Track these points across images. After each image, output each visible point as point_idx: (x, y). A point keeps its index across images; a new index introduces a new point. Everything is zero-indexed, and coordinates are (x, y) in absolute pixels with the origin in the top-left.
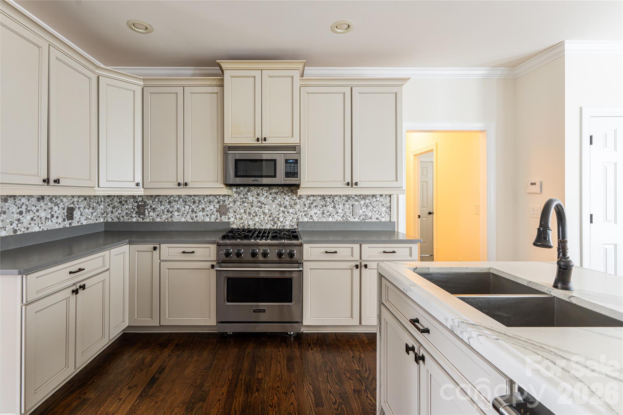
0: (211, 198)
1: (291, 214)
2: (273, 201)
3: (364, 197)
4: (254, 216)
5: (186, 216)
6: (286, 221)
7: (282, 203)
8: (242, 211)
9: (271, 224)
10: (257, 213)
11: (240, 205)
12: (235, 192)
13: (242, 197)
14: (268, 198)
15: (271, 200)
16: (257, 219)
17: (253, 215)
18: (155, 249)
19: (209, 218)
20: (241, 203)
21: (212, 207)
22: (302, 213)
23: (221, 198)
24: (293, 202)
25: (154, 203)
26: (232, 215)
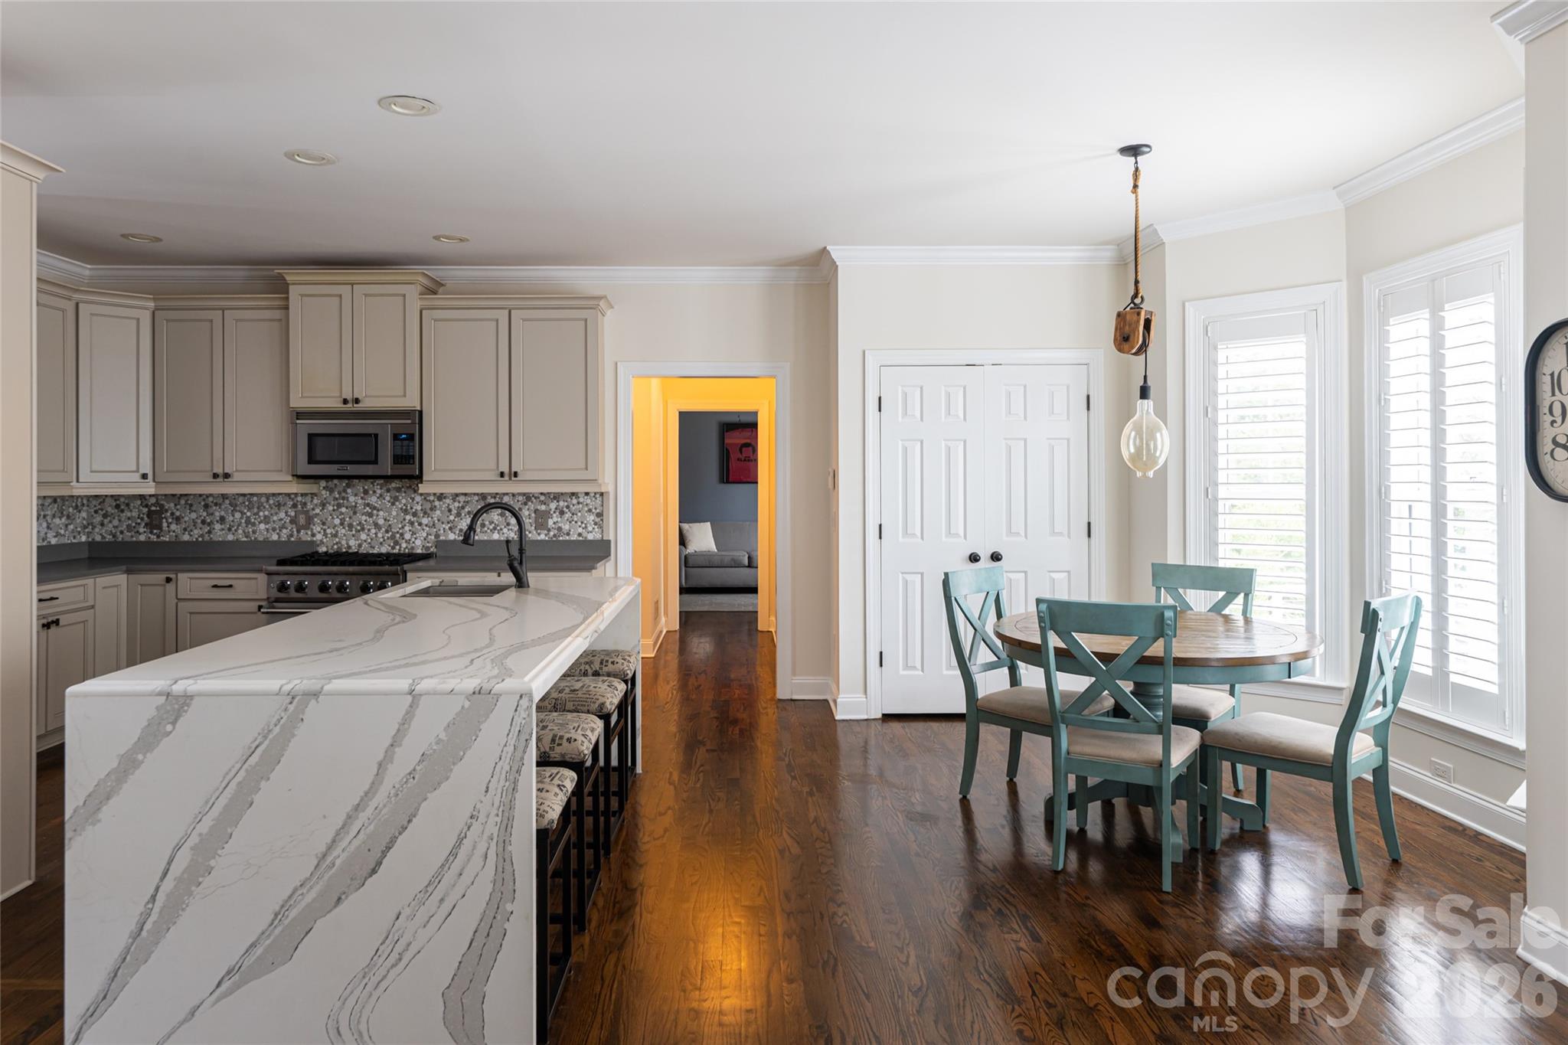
0: (280, 498)
1: (425, 528)
2: (393, 504)
3: (557, 497)
4: (359, 531)
5: (236, 530)
6: (416, 539)
7: (409, 508)
8: (337, 521)
9: (389, 546)
10: (363, 525)
11: (334, 510)
12: (324, 488)
13: (337, 496)
14: (384, 499)
15: (389, 502)
16: (363, 536)
17: (356, 529)
18: (168, 580)
19: (278, 534)
20: (335, 508)
21: (282, 515)
22: (444, 526)
23: (299, 499)
24: (428, 506)
25: (178, 507)
26: (319, 529)
